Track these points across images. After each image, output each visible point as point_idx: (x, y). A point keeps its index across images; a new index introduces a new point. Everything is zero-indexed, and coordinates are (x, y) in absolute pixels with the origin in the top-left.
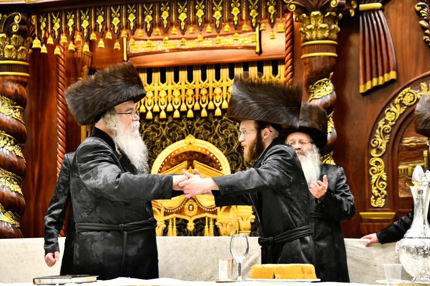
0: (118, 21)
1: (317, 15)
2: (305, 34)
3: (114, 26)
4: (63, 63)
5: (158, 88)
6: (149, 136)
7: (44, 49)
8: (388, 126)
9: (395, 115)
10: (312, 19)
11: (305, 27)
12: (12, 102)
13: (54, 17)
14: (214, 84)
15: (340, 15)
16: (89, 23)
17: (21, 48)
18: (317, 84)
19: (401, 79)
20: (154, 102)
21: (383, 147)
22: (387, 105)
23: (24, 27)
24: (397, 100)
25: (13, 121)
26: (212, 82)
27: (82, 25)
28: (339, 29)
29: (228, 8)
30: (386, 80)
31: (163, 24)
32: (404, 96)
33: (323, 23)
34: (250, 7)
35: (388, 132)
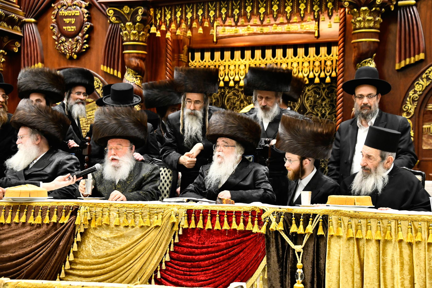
0: (214, 14)
1: (366, 10)
2: (356, 24)
3: (210, 17)
4: (170, 44)
5: (239, 63)
6: (231, 99)
7: (159, 34)
8: (416, 95)
9: (423, 87)
10: (362, 12)
11: (356, 19)
12: (135, 73)
13: (167, 10)
14: (282, 60)
15: (383, 9)
16: (192, 15)
17: (142, 33)
18: (363, 63)
19: (428, 59)
20: (236, 73)
21: (412, 111)
22: (417, 79)
23: (145, 17)
24: (424, 75)
25: (135, 86)
26: (280, 59)
27: (187, 16)
28: (382, 21)
29: (296, 4)
30: (417, 60)
31: (247, 16)
32: (430, 72)
33: (370, 16)
34: (314, 3)
35: (416, 99)
